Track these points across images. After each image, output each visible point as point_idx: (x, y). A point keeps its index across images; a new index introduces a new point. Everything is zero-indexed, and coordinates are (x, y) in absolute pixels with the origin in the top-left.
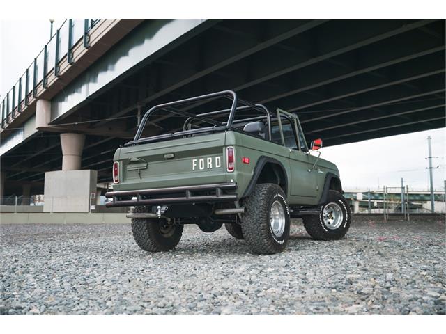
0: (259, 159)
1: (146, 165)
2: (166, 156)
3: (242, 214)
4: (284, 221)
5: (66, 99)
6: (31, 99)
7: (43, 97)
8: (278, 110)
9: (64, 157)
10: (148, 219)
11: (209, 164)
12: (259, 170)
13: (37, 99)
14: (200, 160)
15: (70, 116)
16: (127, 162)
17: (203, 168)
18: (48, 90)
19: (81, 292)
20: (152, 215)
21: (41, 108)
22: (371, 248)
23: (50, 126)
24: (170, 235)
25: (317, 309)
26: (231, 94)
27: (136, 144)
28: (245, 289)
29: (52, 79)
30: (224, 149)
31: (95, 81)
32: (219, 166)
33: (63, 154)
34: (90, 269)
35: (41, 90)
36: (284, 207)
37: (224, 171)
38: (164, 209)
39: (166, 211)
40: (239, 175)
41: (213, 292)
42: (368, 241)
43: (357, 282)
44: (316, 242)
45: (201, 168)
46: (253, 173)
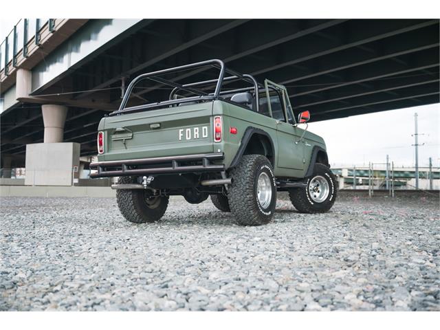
0: (247, 130)
1: (131, 134)
2: (152, 126)
3: (229, 185)
4: (271, 192)
5: (47, 69)
6: (11, 69)
7: (23, 66)
8: (266, 81)
9: (45, 130)
10: (133, 190)
11: (196, 134)
12: (246, 141)
13: (18, 68)
14: (187, 130)
15: (52, 86)
16: (112, 132)
17: (190, 138)
18: (29, 59)
19: (67, 258)
20: (138, 186)
21: (21, 77)
22: (356, 221)
23: (31, 97)
24: (155, 206)
25: (304, 274)
26: (218, 64)
27: (121, 113)
28: (232, 256)
29: (33, 48)
30: (211, 119)
31: (77, 50)
32: (206, 136)
33: (45, 126)
34: (75, 238)
35: (21, 59)
36: (271, 178)
37: (210, 142)
38: (150, 179)
39: (151, 181)
40: (225, 145)
41: (201, 258)
42: (353, 214)
43: (343, 250)
44: (302, 215)
45: (187, 138)
46: (240, 144)
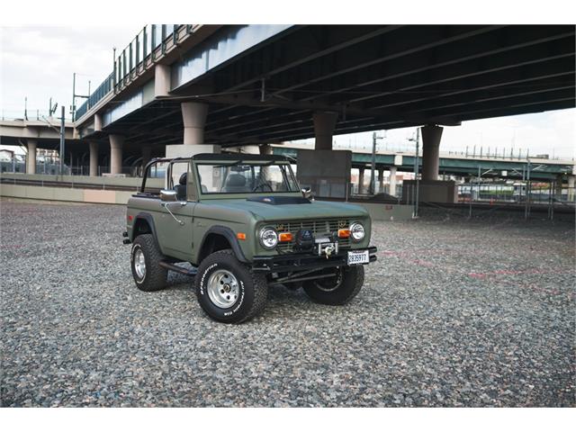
6: (150, 64)
7: (161, 63)
9: (185, 130)
13: (156, 64)
18: (167, 57)
21: (160, 75)
23: (170, 95)
29: (171, 46)
33: (185, 126)
35: (159, 55)
